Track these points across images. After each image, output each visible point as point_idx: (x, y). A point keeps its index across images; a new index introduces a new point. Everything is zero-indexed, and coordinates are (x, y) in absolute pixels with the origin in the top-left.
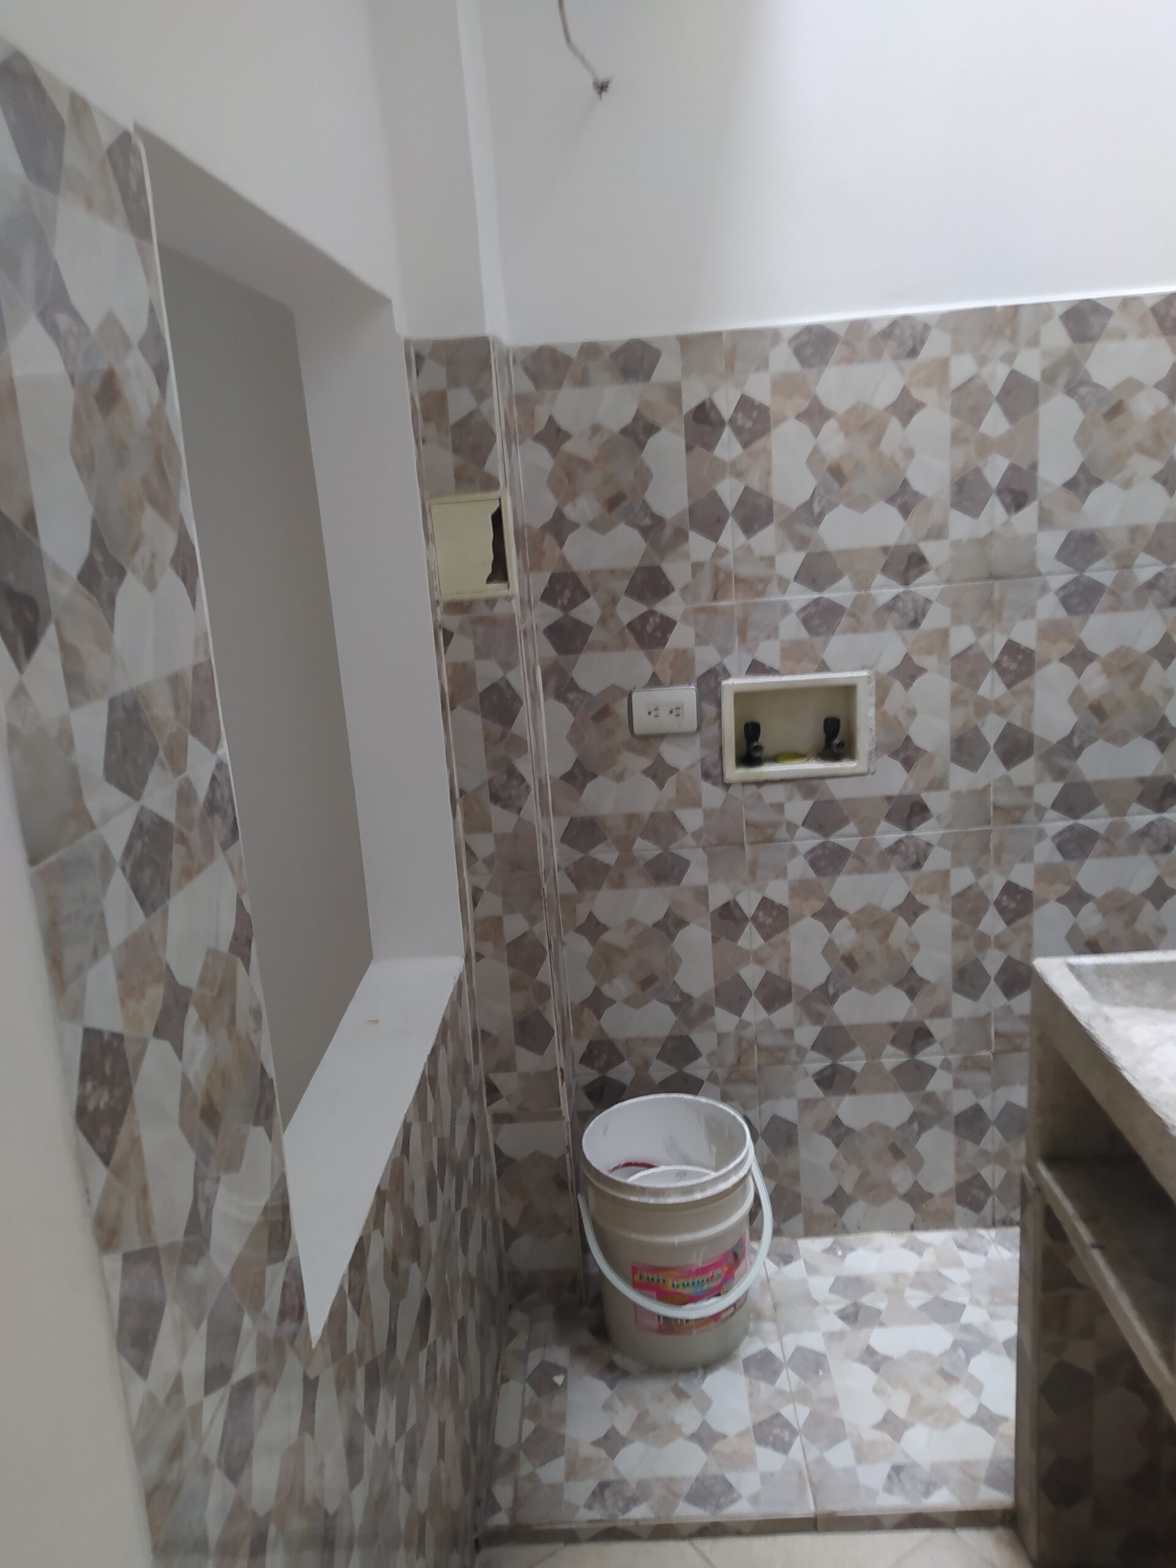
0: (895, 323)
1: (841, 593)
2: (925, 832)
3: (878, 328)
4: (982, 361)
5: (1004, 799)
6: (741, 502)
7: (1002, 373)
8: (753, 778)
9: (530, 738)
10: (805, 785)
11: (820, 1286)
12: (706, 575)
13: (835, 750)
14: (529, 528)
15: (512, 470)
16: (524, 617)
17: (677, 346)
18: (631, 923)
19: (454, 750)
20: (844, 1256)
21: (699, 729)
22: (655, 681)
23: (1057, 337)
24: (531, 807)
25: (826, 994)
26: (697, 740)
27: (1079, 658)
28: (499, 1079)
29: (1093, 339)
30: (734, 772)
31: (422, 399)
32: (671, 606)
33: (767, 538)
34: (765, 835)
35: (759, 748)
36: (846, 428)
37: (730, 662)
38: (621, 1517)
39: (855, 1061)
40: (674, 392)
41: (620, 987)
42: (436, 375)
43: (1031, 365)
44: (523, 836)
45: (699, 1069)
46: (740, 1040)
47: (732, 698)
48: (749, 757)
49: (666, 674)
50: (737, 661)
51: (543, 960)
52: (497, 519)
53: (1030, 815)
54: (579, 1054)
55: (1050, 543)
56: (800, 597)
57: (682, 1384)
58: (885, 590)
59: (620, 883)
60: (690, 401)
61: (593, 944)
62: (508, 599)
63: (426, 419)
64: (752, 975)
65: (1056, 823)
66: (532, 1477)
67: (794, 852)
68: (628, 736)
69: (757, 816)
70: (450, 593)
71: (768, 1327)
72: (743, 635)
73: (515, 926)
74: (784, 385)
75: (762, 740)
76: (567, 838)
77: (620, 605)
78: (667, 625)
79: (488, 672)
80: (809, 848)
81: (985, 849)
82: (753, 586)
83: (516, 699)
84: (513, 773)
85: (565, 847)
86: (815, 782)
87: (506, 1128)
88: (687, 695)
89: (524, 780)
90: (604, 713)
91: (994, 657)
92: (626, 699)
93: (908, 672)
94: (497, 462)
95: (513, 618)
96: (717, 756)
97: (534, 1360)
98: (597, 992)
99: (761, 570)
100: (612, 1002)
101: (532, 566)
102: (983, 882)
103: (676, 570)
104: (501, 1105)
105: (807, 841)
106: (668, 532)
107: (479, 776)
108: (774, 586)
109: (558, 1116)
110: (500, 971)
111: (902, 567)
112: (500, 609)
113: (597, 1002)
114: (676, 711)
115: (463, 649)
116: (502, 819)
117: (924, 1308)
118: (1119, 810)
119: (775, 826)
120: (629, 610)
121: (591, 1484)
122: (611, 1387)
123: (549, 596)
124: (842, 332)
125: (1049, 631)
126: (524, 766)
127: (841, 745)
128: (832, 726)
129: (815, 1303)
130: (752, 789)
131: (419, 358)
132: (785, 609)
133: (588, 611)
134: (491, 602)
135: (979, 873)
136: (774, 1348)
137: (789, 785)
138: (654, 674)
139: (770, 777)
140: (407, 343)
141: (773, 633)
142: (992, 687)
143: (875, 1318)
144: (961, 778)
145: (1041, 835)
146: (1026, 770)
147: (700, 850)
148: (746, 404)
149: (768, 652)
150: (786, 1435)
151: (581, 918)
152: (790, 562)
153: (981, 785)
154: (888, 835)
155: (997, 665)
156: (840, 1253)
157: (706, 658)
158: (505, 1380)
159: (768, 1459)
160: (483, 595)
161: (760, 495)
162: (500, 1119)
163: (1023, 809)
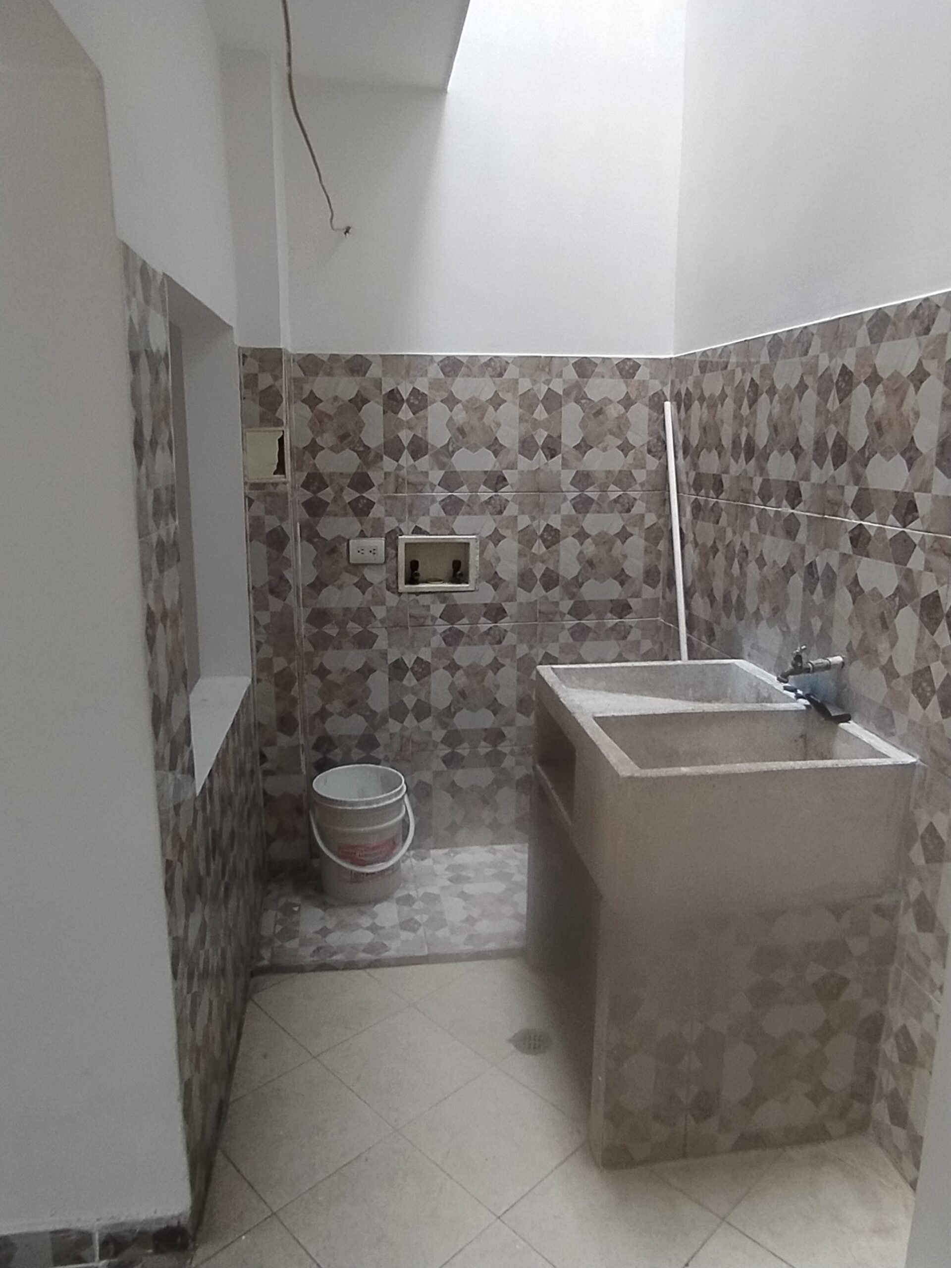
0: (492, 359)
1: (463, 493)
2: (503, 624)
3: (483, 361)
4: (534, 382)
5: (544, 608)
6: (411, 442)
7: (545, 389)
8: (414, 591)
9: (293, 559)
10: (441, 595)
11: (440, 868)
12: (392, 479)
13: (458, 577)
14: (297, 448)
15: (290, 418)
16: (292, 496)
17: (380, 359)
18: (344, 670)
19: (252, 563)
20: (454, 856)
21: (385, 562)
22: (362, 535)
23: (571, 374)
24: (291, 598)
25: (450, 712)
26: (384, 567)
27: (582, 536)
28: (267, 751)
29: (589, 377)
30: (403, 587)
31: (245, 377)
32: (372, 494)
33: (424, 463)
34: (419, 622)
35: (418, 575)
36: (466, 408)
37: (403, 527)
38: (328, 959)
39: (464, 750)
40: (378, 383)
41: (336, 706)
42: (253, 366)
43: (558, 386)
44: (286, 614)
45: (378, 753)
46: (402, 737)
47: (404, 546)
48: (412, 579)
49: (368, 531)
50: (407, 526)
51: (294, 683)
52: (281, 441)
53: (558, 617)
54: (311, 744)
55: (567, 476)
56: (441, 494)
57: (362, 908)
58: (485, 494)
59: (339, 647)
60: (386, 388)
61: (322, 681)
62: (285, 483)
63: (246, 388)
64: (410, 701)
65: (570, 622)
66: (281, 946)
67: (434, 633)
68: (346, 564)
69: (414, 612)
70: (253, 478)
71: (411, 886)
72: (410, 512)
73: (280, 664)
74: (435, 384)
75: (420, 570)
76: (309, 620)
77: (345, 492)
78: (371, 504)
79: (272, 522)
80: (443, 630)
81: (534, 634)
82: (416, 487)
83: (286, 538)
84: (282, 578)
85: (308, 625)
86: (446, 594)
87: (270, 779)
88: (380, 543)
89: (288, 582)
90: (333, 551)
91: (540, 533)
92: (346, 544)
93: (496, 538)
94: (283, 411)
95: (286, 494)
96: (395, 577)
97: (282, 901)
98: (323, 709)
99: (421, 479)
100: (331, 714)
101: (297, 468)
102: (533, 652)
103: (376, 476)
104: (267, 765)
105: (442, 627)
106: (372, 455)
107: (264, 578)
108: (428, 487)
109: (299, 772)
110: (270, 689)
111: (494, 482)
112: (280, 488)
113: (323, 714)
114: (373, 551)
115: (259, 509)
116: (275, 604)
117: (494, 875)
118: (601, 616)
119: (425, 618)
120: (350, 495)
121: (313, 948)
122: (325, 910)
123: (306, 485)
124: (464, 361)
125: (567, 521)
126: (288, 575)
127: (461, 575)
128: (457, 565)
129: (436, 875)
130: (414, 596)
131: (244, 356)
132: (433, 500)
133: (327, 494)
134: (275, 485)
135: (531, 647)
136: (413, 893)
137: (433, 595)
138: (362, 531)
139: (423, 590)
140: (240, 348)
141: (426, 512)
142: (539, 548)
143: (467, 880)
144: (522, 596)
145: (563, 627)
146: (555, 593)
147: (384, 629)
148: (415, 392)
149: (424, 523)
150: (416, 926)
151: (316, 665)
152: (436, 475)
153: (533, 599)
154: (484, 625)
155: (541, 536)
156: (452, 855)
157: (391, 523)
158: (266, 910)
159: (405, 935)
160: (271, 481)
161: (421, 439)
162: (266, 773)
163: (554, 614)
